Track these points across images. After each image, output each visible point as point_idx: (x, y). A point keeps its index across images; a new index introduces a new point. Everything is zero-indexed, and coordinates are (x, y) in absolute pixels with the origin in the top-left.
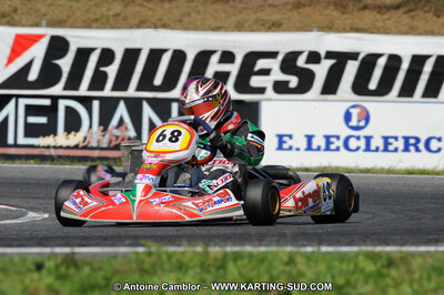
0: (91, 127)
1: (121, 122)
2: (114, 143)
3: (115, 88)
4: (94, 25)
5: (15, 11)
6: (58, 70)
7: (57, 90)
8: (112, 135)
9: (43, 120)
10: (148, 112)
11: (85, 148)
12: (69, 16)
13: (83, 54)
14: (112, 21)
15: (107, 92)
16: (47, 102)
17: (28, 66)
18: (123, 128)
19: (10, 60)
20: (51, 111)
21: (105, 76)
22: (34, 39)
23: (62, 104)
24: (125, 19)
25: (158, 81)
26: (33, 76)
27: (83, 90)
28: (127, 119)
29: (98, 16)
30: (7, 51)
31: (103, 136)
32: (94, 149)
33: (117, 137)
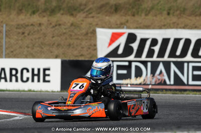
0: (147, 75)
1: (161, 72)
2: (157, 82)
3: (158, 57)
4: (163, 27)
5: (127, 22)
6: (132, 49)
7: (132, 58)
8: (157, 79)
9: (125, 72)
10: (173, 68)
11: (144, 84)
12: (152, 24)
13: (143, 41)
14: (172, 26)
15: (155, 58)
16: (127, 64)
18: (162, 75)
19: (110, 44)
20: (128, 68)
21: (153, 51)
22: (120, 35)
23: (134, 64)
24: (178, 24)
25: (178, 53)
26: (120, 51)
27: (143, 58)
28: (164, 71)
29: (165, 23)
30: (108, 41)
31: (153, 79)
32: (149, 85)
33: (159, 80)
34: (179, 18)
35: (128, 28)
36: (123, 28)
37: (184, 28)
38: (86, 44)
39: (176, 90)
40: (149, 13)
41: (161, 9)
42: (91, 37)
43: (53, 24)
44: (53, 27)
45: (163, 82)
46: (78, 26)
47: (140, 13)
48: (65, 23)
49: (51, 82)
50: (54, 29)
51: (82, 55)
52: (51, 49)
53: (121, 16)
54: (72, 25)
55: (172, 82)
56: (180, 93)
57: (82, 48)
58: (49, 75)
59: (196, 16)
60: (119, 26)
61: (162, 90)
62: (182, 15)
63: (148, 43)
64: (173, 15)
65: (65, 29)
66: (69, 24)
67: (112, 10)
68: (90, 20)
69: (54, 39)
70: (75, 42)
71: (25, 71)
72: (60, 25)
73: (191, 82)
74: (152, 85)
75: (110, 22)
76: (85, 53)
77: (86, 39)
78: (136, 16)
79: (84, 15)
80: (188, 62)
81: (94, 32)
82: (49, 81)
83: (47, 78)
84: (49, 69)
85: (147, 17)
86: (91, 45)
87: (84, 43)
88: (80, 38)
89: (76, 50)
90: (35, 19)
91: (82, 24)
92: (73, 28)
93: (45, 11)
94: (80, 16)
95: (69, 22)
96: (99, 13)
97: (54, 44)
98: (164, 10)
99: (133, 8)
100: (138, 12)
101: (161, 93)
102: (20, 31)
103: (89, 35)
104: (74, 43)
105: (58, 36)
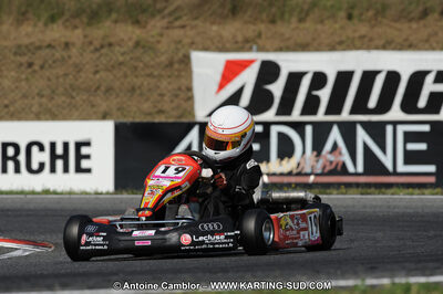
0: (304, 152)
1: (335, 146)
2: (328, 168)
3: (328, 112)
4: (338, 47)
5: (260, 35)
6: (270, 96)
7: (270, 115)
8: (327, 161)
9: (255, 147)
10: (362, 136)
11: (299, 174)
12: (314, 39)
13: (295, 79)
14: (358, 43)
15: (321, 116)
16: (260, 129)
17: (239, 92)
18: (337, 152)
19: (221, 86)
20: (263, 137)
21: (317, 100)
22: (245, 65)
23: (274, 130)
24: (371, 40)
25: (372, 103)
26: (245, 102)
27: (296, 116)
28: (341, 143)
29: (344, 38)
30: (218, 78)
31: (317, 161)
32: (308, 175)
33: (331, 163)
34: (373, 27)
35: (261, 49)
36: (250, 50)
37: (384, 47)
38: (170, 87)
39: (368, 185)
40: (307, 14)
41: (332, 6)
42: (179, 70)
43: (97, 44)
44: (97, 50)
45: (339, 168)
46: (150, 48)
47: (287, 16)
48: (123, 40)
49: (94, 171)
50: (97, 54)
51: (161, 112)
52: (92, 98)
53: (246, 22)
54: (137, 44)
55: (360, 169)
56: (377, 191)
57: (162, 95)
58: (88, 157)
59: (410, 20)
60: (240, 45)
61: (338, 185)
62: (379, 19)
63: (306, 83)
64: (361, 20)
65: (123, 54)
66: (131, 44)
67: (226, 12)
68: (176, 33)
69: (98, 76)
70: (145, 83)
71: (35, 149)
72: (110, 45)
73: (401, 168)
74: (317, 175)
75: (221, 37)
76: (166, 106)
77: (169, 77)
78: (279, 23)
79: (164, 22)
80: (395, 124)
81: (186, 61)
82: (88, 171)
83: (85, 164)
84: (88, 144)
85: (302, 25)
86: (180, 89)
87: (164, 84)
88: (156, 73)
89: (147, 100)
90: (57, 33)
91: (159, 42)
92: (139, 52)
93: (77, 14)
94: (156, 25)
95: (130, 39)
96: (196, 18)
97: (98, 88)
98: (340, 9)
99: (271, 5)
100: (282, 14)
101: (335, 192)
102: (24, 59)
103: (176, 66)
104: (142, 84)
105: (107, 70)
